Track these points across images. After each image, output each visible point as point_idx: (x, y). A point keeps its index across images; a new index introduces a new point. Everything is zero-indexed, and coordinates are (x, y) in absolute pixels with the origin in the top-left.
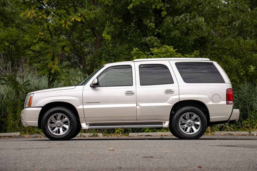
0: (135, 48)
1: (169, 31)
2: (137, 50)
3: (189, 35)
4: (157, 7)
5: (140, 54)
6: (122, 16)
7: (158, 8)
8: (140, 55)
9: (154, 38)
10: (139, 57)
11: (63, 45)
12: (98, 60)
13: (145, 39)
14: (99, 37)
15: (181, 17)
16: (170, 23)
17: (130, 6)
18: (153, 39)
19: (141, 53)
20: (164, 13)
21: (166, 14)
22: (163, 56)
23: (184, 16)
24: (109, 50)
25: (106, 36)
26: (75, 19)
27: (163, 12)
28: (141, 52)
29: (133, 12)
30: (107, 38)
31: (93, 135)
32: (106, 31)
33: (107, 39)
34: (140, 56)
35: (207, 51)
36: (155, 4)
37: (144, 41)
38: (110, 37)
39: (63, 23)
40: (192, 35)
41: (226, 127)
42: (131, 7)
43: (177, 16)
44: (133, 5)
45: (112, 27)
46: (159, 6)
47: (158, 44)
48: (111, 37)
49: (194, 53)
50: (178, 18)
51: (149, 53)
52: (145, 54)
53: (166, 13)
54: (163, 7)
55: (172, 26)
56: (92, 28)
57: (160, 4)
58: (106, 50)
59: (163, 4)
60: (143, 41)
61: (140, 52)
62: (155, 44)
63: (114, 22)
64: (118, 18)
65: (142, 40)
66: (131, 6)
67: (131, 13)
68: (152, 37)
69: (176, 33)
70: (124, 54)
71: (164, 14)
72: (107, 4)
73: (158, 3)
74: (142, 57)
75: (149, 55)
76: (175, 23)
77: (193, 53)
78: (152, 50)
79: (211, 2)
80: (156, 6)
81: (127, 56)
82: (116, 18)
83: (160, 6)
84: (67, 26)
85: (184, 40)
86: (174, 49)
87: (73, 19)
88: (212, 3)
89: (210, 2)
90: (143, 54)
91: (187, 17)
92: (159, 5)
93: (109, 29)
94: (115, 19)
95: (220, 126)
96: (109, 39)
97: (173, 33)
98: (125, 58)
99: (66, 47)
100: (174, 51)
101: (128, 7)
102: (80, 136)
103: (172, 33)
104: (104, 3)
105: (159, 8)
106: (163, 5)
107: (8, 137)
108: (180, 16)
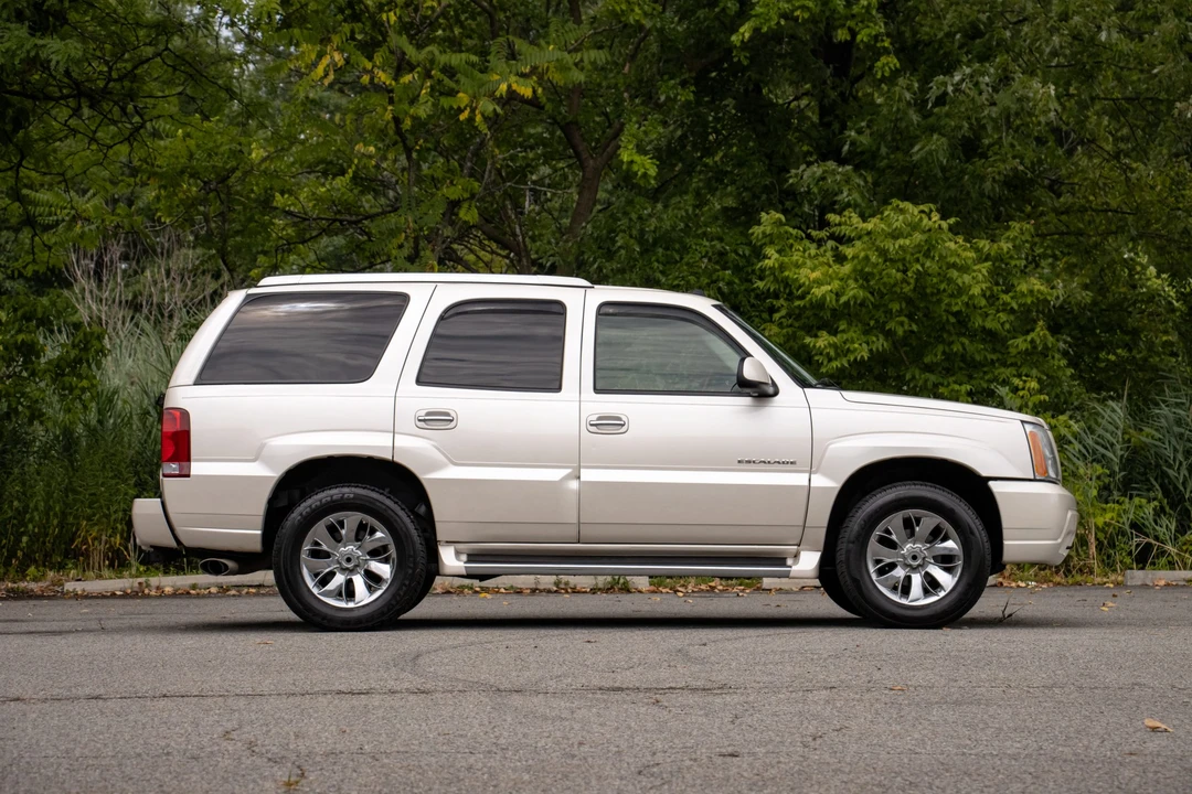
0: (768, 214)
1: (902, 138)
2: (779, 223)
3: (984, 156)
4: (859, 37)
5: (788, 239)
6: (694, 74)
7: (862, 41)
8: (791, 241)
9: (840, 170)
10: (788, 249)
11: (452, 197)
12: (599, 260)
13: (800, 171)
14: (591, 162)
15: (957, 78)
16: (909, 103)
17: (741, 30)
18: (834, 173)
19: (791, 234)
20: (887, 63)
21: (895, 65)
22: (897, 247)
23: (972, 76)
24: (644, 217)
25: (637, 158)
26: (509, 86)
27: (884, 60)
28: (794, 232)
29: (746, 57)
30: (643, 170)
31: (609, 583)
32: (633, 136)
33: (640, 173)
34: (792, 246)
35: (1045, 218)
36: (849, 23)
37: (796, 180)
38: (652, 163)
39: (462, 106)
40: (998, 157)
41: (1165, 552)
42: (747, 35)
43: (942, 77)
44: (756, 30)
45: (655, 120)
46: (866, 31)
47: (856, 196)
48: (658, 166)
49: (1011, 234)
50: (945, 84)
51: (823, 234)
52: (809, 237)
53: (896, 61)
54: (885, 38)
55: (915, 117)
56: (568, 124)
57: (872, 25)
58: (631, 219)
59: (882, 25)
60: (791, 181)
61: (791, 230)
62: (845, 194)
63: (663, 98)
64: (678, 80)
65: (791, 177)
66: (745, 31)
67: (735, 60)
68: (831, 165)
69: (934, 147)
70: (705, 234)
71: (887, 68)
72: (637, 21)
73: (862, 22)
74: (799, 250)
75: (825, 242)
76: (930, 105)
77: (1008, 234)
78: (837, 222)
79: (1073, 15)
80: (853, 34)
81: (718, 245)
82: (673, 82)
83: (874, 33)
84: (478, 118)
85: (962, 178)
86: (944, 217)
87: (504, 87)
88: (1076, 18)
89: (1067, 14)
90: (802, 239)
91: (981, 79)
92: (868, 27)
93: (643, 128)
94: (667, 86)
95: (1138, 546)
96: (649, 172)
97: (920, 150)
98: (707, 252)
99: (466, 205)
100: (944, 225)
101: (734, 38)
102: (555, 589)
103: (916, 148)
104: (628, 18)
105: (865, 39)
106: (883, 30)
107: (253, 590)
108: (953, 77)
